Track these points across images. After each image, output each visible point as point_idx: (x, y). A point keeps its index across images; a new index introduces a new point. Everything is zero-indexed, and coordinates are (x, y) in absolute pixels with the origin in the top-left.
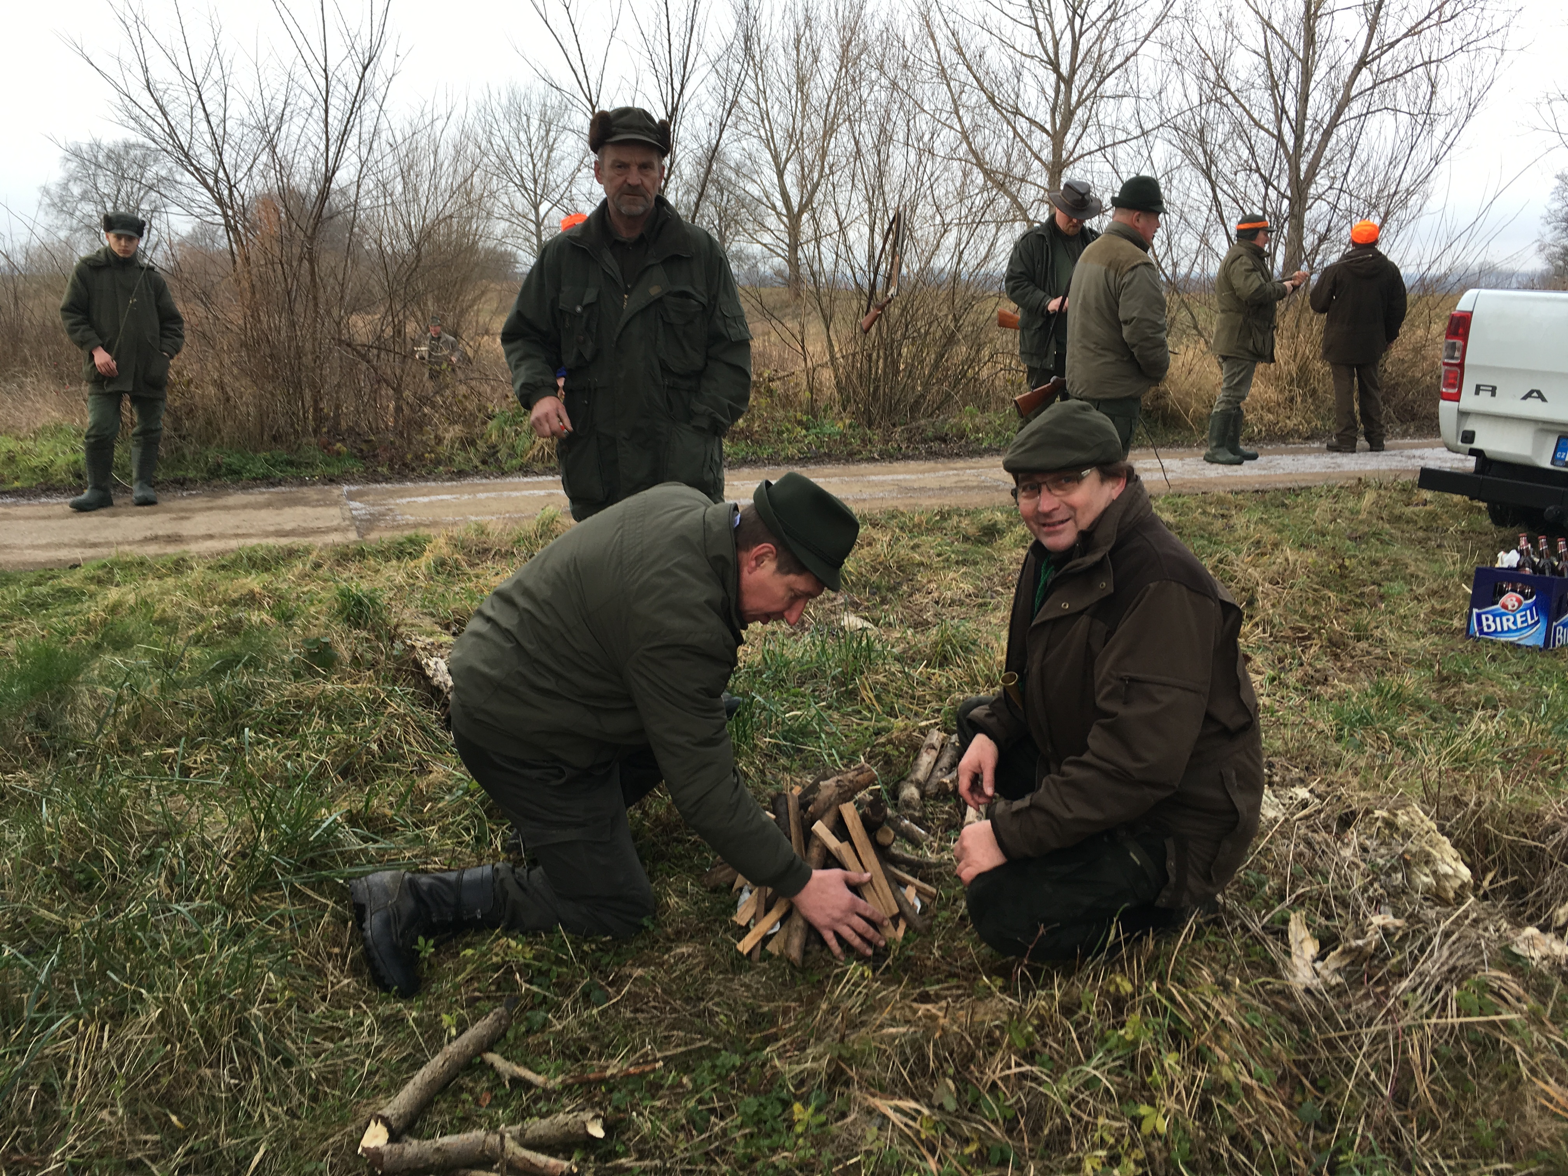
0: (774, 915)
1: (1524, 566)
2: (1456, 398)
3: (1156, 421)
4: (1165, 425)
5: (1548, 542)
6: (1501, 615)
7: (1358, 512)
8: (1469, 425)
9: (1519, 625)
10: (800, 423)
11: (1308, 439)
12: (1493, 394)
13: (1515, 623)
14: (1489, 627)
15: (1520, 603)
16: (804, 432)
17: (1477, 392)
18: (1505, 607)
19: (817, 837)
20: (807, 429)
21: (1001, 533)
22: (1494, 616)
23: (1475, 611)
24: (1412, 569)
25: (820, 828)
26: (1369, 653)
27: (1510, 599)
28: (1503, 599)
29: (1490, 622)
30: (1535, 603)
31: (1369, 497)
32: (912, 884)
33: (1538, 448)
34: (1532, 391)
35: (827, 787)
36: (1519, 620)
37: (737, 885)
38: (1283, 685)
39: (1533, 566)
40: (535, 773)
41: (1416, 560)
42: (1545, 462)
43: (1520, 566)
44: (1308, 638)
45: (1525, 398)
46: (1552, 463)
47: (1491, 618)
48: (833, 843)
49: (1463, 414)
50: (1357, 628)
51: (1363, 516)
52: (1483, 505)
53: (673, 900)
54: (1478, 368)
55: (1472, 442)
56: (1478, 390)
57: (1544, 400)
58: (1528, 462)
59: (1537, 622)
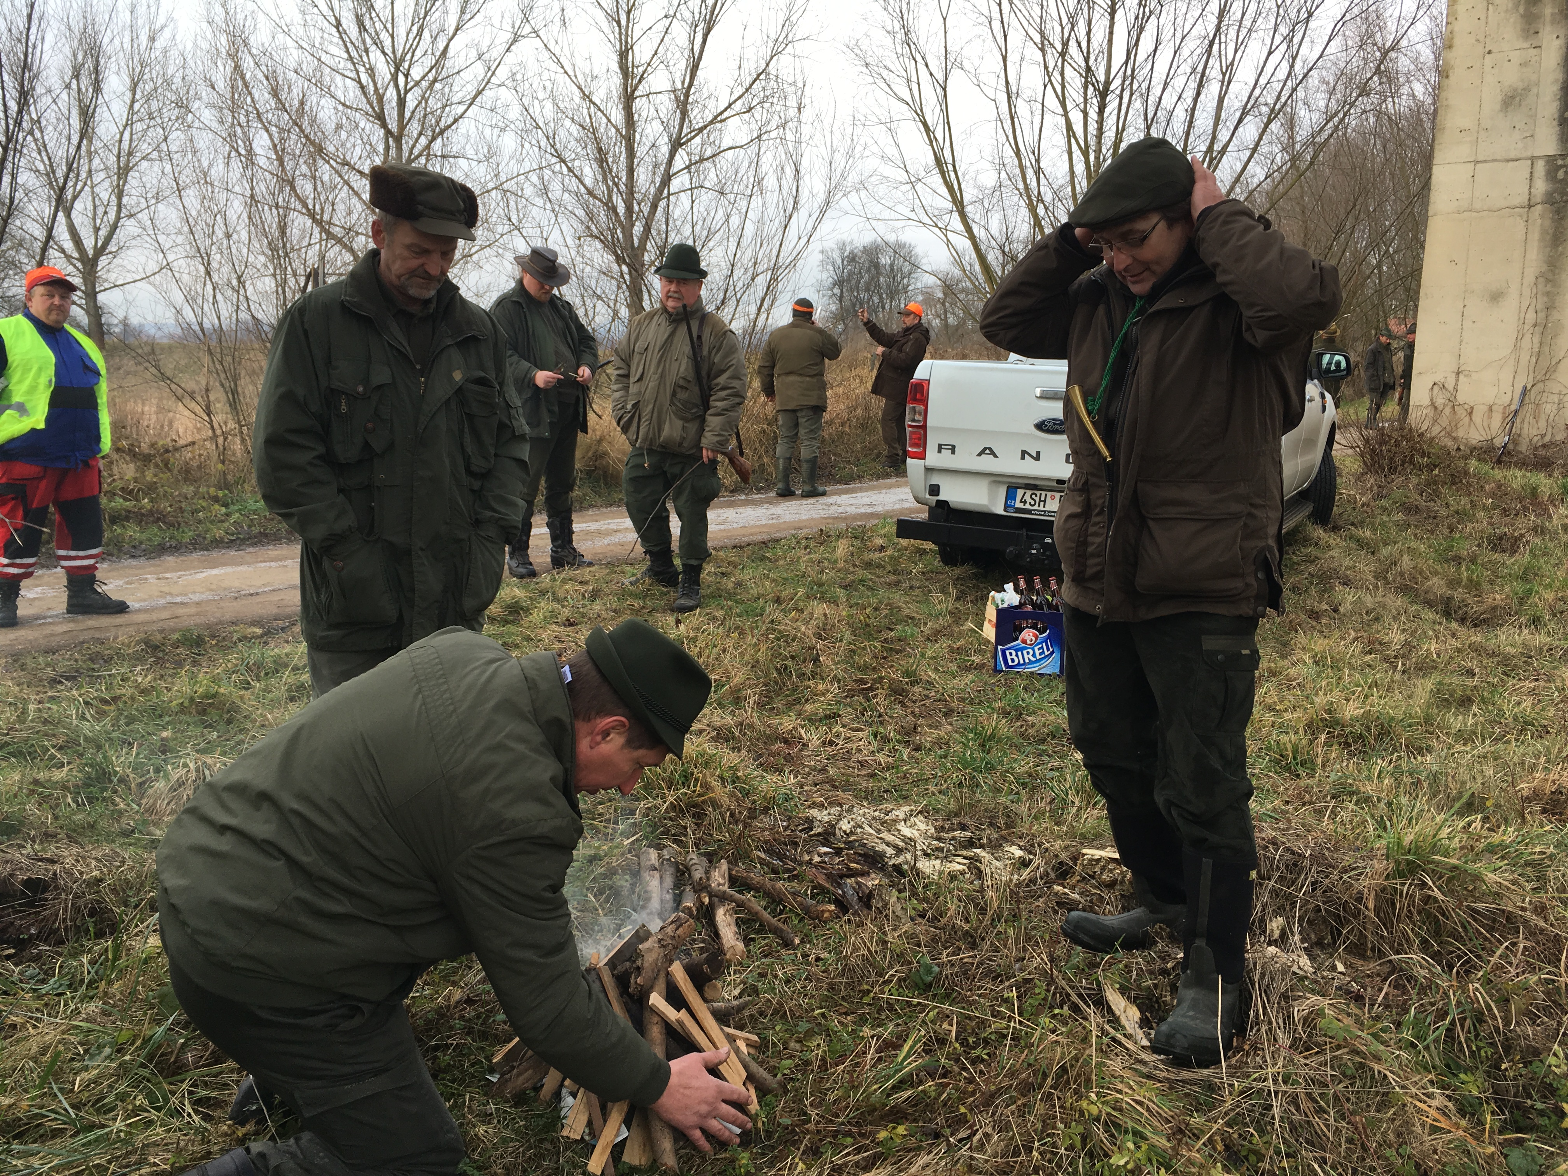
1: (1025, 604)
2: (922, 456)
5: (1026, 582)
6: (1022, 649)
8: (935, 480)
9: (1038, 657)
12: (953, 452)
13: (1034, 655)
14: (1013, 661)
15: (1037, 638)
16: (223, 510)
17: (939, 451)
18: (1024, 642)
20: (226, 505)
22: (1016, 651)
23: (1000, 647)
24: (906, 612)
25: (656, 999)
26: (927, 697)
27: (1028, 635)
28: (1022, 635)
29: (1014, 656)
30: (1049, 637)
31: (843, 546)
33: (992, 497)
34: (985, 449)
36: (1037, 652)
38: (886, 740)
39: (1033, 603)
42: (999, 510)
43: (1021, 605)
44: (871, 689)
45: (979, 455)
46: (1005, 510)
47: (1014, 653)
48: (672, 1014)
49: (929, 470)
50: (907, 673)
54: (938, 429)
55: (938, 495)
56: (940, 448)
57: (995, 456)
58: (985, 510)
59: (1053, 653)
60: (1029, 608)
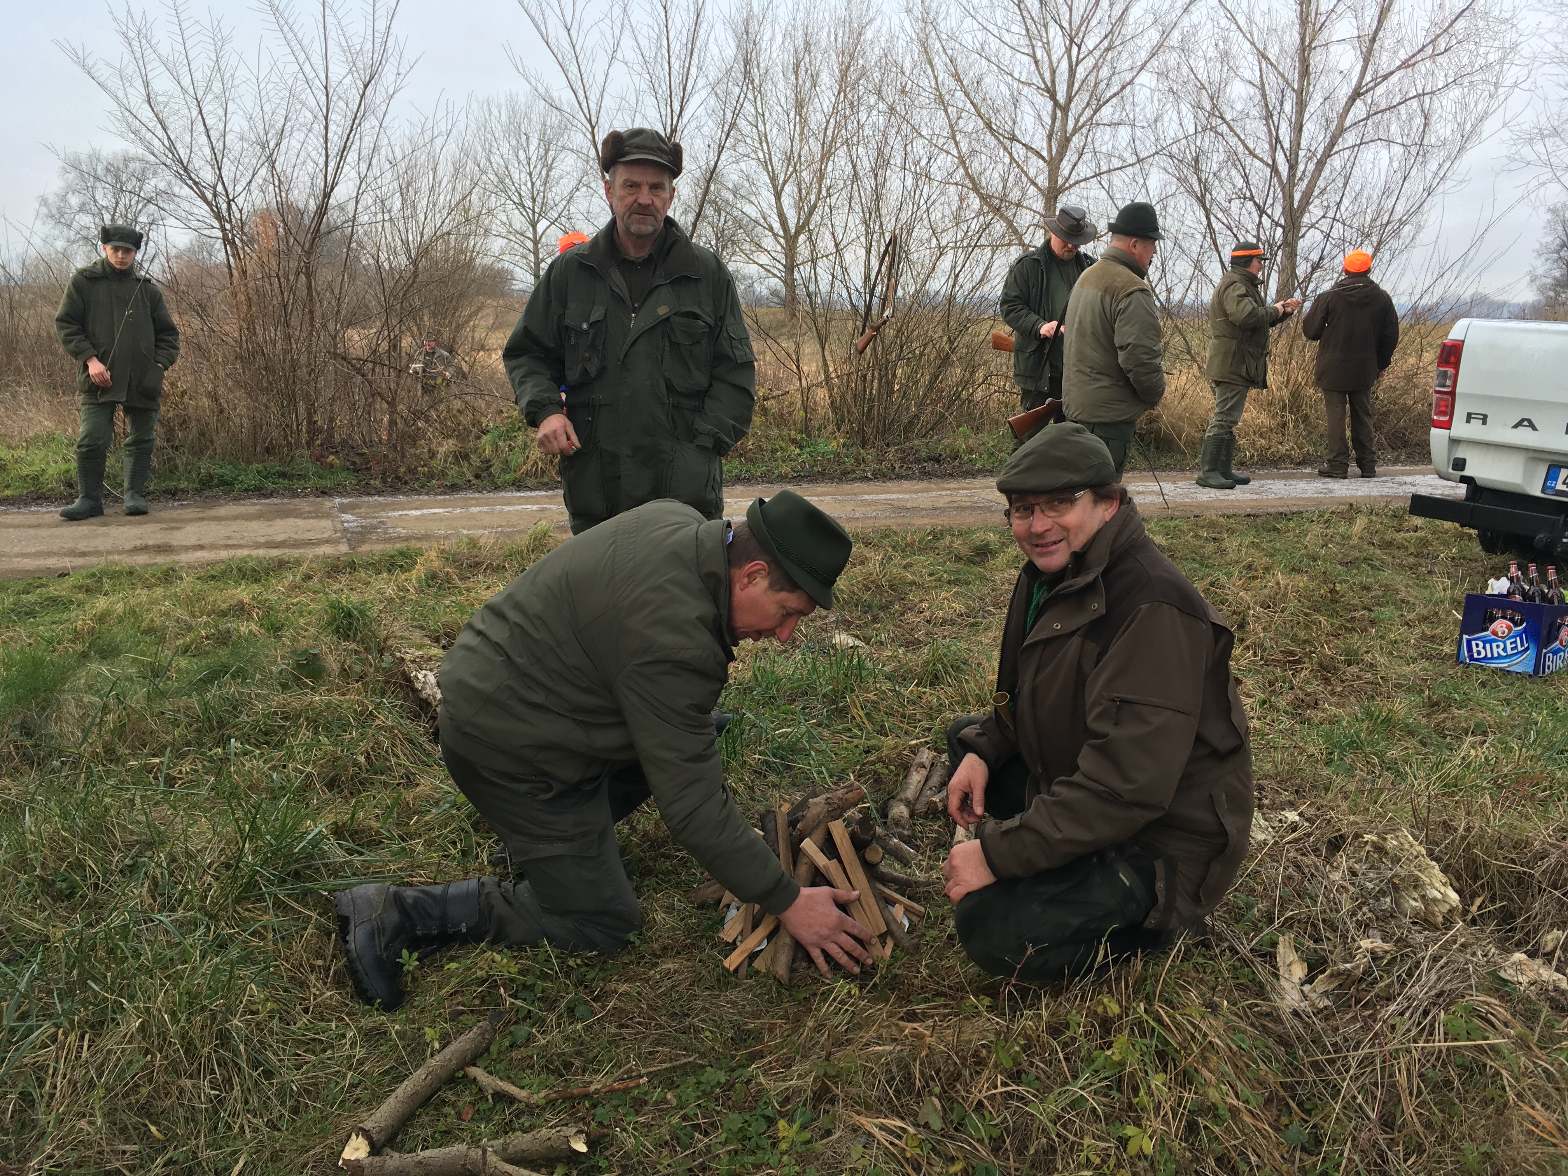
0: (762, 931)
1: (1514, 593)
2: (1447, 426)
3: (1149, 445)
4: (1157, 448)
5: (1538, 570)
6: (1491, 642)
7: (1349, 538)
8: (1461, 453)
9: (1509, 652)
10: (794, 441)
11: (1300, 464)
12: (1484, 423)
13: (1504, 649)
14: (1479, 653)
15: (1510, 629)
16: (798, 451)
17: (1468, 421)
18: (1495, 633)
19: (806, 855)
20: (801, 448)
21: (993, 553)
22: (1484, 643)
23: (1465, 637)
24: (1402, 594)
25: (808, 845)
26: (1359, 678)
27: (1500, 626)
28: (1493, 626)
29: (1480, 648)
30: (1525, 631)
31: (1361, 523)
32: (901, 903)
33: (1528, 475)
34: (1523, 420)
35: (816, 804)
36: (1509, 647)
37: (724, 901)
38: (1274, 708)
39: (1524, 594)
40: (524, 787)
41: (1407, 586)
42: (1536, 490)
43: (1509, 594)
44: (1299, 662)
45: (1515, 427)
46: (1543, 491)
47: (1481, 644)
48: (821, 860)
49: (1454, 442)
50: (1348, 652)
51: (1355, 541)
52: (1474, 532)
53: (660, 916)
54: (1469, 396)
55: (1463, 469)
56: (1469, 417)
57: (1534, 428)
58: (1519, 490)
59: (1527, 649)
60: (1518, 598)
